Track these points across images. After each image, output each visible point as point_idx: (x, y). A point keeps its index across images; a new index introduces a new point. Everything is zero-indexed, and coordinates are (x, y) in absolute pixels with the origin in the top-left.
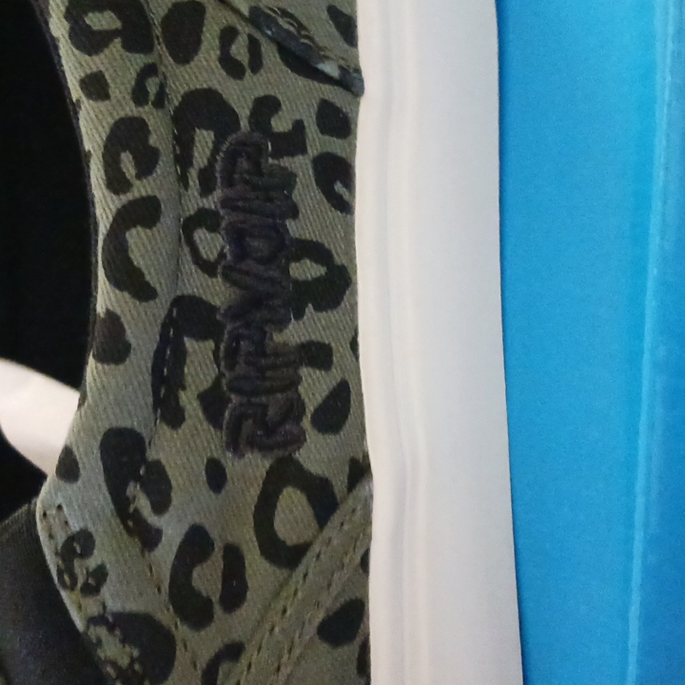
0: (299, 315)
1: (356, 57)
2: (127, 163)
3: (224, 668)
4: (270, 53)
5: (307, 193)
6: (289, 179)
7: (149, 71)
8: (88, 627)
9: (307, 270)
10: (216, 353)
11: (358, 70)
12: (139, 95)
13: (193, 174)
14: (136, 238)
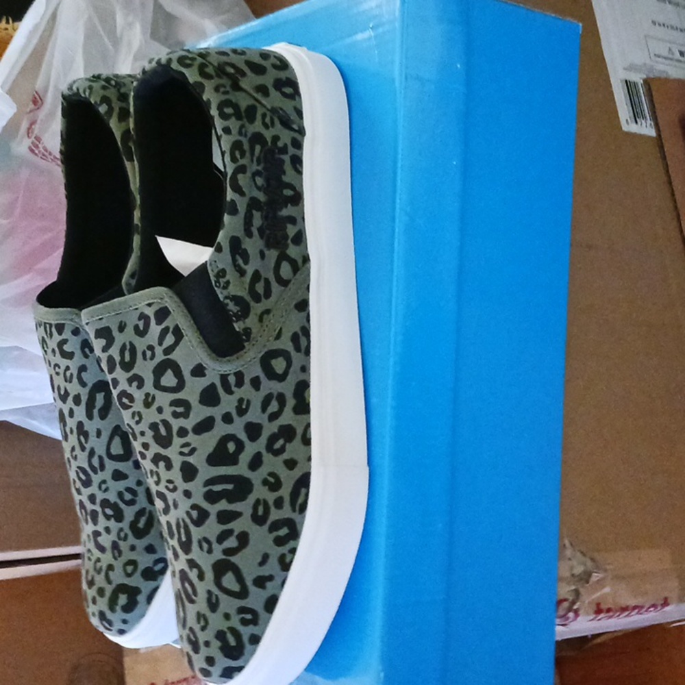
0: (286, 207)
1: (303, 124)
2: (238, 154)
3: (265, 316)
4: (277, 121)
5: (288, 167)
6: (283, 162)
7: (242, 126)
8: (224, 300)
9: (288, 192)
10: (262, 216)
11: (304, 128)
12: (240, 133)
13: (255, 159)
14: (240, 176)
